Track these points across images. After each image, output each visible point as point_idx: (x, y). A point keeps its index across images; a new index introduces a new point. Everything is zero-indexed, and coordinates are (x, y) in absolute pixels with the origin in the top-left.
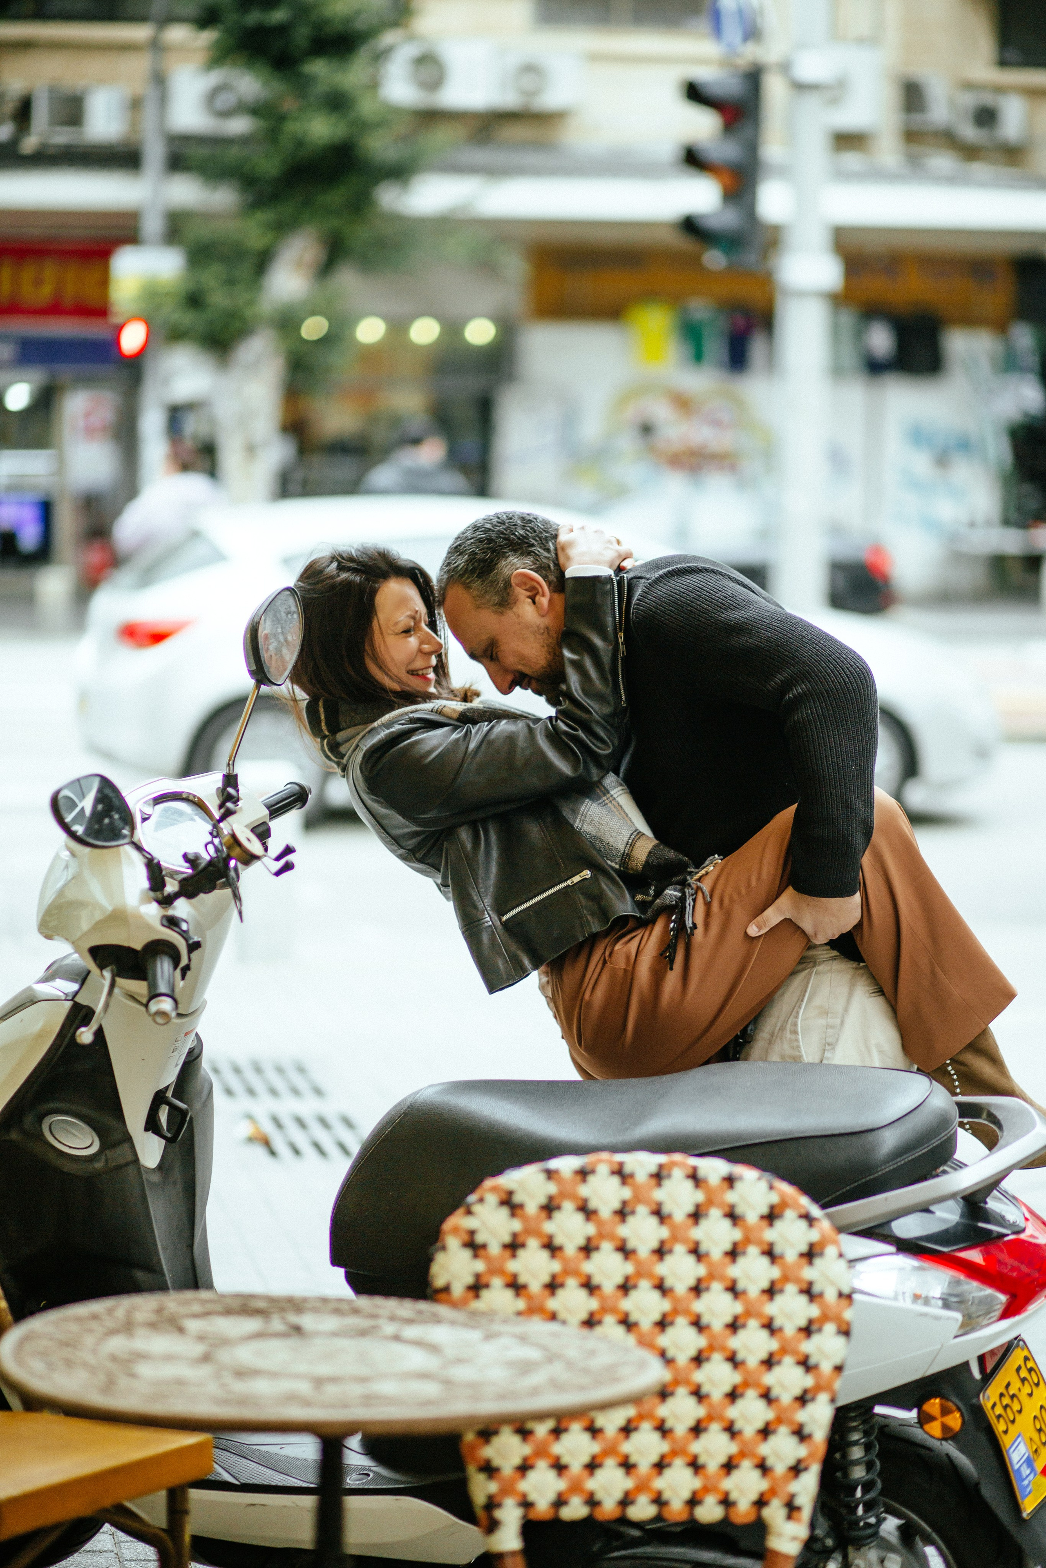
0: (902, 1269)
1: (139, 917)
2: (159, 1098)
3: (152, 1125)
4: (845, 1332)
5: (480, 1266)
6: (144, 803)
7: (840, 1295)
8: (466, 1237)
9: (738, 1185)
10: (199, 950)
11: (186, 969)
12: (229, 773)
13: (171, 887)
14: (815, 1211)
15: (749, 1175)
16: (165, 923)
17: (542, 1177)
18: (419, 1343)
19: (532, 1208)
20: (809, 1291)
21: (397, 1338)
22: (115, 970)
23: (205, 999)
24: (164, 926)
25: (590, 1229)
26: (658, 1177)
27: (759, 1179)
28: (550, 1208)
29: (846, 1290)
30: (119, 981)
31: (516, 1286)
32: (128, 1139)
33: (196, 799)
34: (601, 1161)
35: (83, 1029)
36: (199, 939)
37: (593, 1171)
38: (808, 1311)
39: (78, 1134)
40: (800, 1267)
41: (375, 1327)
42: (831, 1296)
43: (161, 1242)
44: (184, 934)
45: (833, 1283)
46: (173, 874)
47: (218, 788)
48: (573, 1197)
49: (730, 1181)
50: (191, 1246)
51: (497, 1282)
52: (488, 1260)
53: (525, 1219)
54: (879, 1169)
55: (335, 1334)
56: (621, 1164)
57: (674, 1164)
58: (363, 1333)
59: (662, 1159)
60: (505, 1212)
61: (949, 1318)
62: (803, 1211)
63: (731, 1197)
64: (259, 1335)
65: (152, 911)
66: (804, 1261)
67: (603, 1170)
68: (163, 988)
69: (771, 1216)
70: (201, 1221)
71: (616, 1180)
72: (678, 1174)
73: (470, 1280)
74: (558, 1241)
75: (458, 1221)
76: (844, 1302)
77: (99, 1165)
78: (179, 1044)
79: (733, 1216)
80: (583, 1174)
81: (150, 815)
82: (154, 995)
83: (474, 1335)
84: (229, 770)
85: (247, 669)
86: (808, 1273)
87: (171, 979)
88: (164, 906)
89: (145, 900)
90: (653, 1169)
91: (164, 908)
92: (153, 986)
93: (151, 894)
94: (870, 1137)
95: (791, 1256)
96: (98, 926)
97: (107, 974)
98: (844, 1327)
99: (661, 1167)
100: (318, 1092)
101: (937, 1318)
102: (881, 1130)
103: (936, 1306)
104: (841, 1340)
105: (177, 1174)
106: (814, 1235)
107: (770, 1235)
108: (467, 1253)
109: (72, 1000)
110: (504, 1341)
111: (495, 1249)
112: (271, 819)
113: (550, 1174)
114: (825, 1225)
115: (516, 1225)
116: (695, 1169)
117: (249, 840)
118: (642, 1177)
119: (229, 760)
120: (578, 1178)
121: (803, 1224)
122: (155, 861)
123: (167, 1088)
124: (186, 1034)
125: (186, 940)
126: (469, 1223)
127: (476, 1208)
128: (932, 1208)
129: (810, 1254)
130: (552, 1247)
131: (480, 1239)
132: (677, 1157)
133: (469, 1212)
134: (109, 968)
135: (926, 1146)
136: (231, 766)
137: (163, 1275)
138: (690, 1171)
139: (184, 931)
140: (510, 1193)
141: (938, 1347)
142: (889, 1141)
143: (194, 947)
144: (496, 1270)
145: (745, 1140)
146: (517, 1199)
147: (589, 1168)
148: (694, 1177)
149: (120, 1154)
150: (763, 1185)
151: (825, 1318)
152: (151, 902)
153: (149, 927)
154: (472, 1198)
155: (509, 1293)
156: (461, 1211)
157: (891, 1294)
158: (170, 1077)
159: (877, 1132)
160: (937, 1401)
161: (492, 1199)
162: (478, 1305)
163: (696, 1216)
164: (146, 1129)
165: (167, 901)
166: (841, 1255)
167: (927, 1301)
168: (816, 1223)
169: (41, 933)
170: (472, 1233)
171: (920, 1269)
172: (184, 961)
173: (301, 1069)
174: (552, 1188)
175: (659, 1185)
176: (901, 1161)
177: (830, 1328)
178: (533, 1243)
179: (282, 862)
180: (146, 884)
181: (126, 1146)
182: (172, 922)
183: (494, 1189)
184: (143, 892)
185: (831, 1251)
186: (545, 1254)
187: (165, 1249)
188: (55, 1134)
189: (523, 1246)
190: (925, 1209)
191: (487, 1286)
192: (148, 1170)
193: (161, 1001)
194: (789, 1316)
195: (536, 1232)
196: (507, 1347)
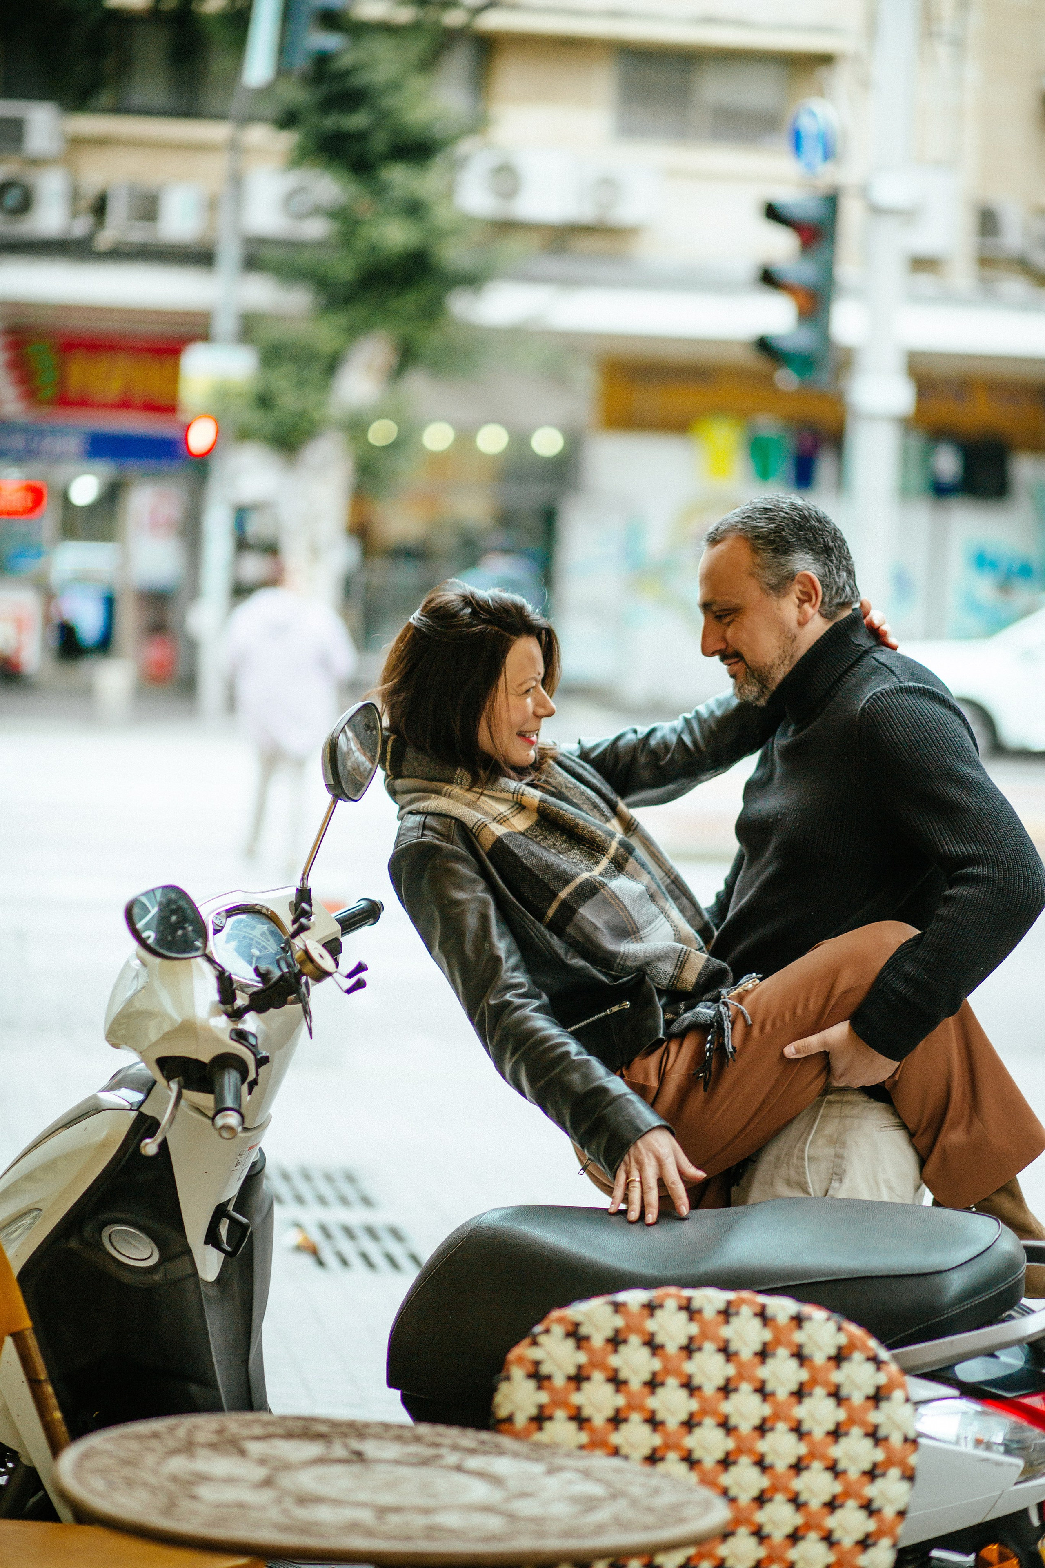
0: (964, 1413)
1: (208, 1030)
2: (220, 1212)
3: (212, 1238)
4: (909, 1477)
5: (543, 1397)
6: (217, 914)
7: (906, 1440)
8: (531, 1369)
9: (807, 1325)
10: (268, 1064)
11: (253, 1084)
12: (303, 887)
13: (241, 1000)
14: (884, 1354)
15: (818, 1314)
16: (234, 1037)
17: (609, 1309)
18: (480, 1474)
19: (598, 1341)
20: (874, 1435)
21: (459, 1468)
22: (182, 1082)
23: (270, 1114)
24: (232, 1039)
25: (656, 1364)
26: (727, 1313)
27: (828, 1319)
28: (616, 1341)
29: (911, 1435)
30: (186, 1092)
31: (579, 1419)
32: (188, 1252)
33: (270, 914)
34: (669, 1295)
35: (148, 1141)
36: (268, 1054)
37: (661, 1306)
38: (873, 1454)
39: (136, 1244)
40: (866, 1410)
41: (438, 1457)
42: (896, 1440)
43: (216, 1356)
44: (253, 1049)
45: (899, 1428)
46: (243, 987)
47: (291, 902)
48: (640, 1331)
49: (798, 1320)
50: (246, 1361)
51: (560, 1414)
52: (552, 1391)
53: (591, 1352)
54: (946, 1312)
55: (397, 1462)
56: (689, 1300)
57: (742, 1301)
58: (425, 1462)
59: (731, 1295)
60: (570, 1343)
61: (1010, 1465)
62: (871, 1354)
63: (799, 1337)
64: (320, 1461)
65: (221, 1024)
66: (870, 1404)
67: (671, 1304)
68: (229, 1102)
69: (839, 1358)
70: (257, 1337)
71: (683, 1316)
72: (746, 1311)
73: (533, 1411)
74: (623, 1375)
75: (523, 1351)
76: (909, 1447)
77: (157, 1277)
78: (242, 1158)
79: (800, 1356)
80: (651, 1308)
81: (223, 927)
82: (220, 1110)
83: (538, 1469)
84: (303, 884)
85: (324, 783)
86: (874, 1417)
87: (238, 1094)
88: (234, 1019)
89: (215, 1013)
90: (722, 1306)
91: (233, 1021)
92: (219, 1100)
93: (221, 1006)
94: (938, 1279)
95: (857, 1399)
96: (166, 1037)
97: (174, 1086)
98: (908, 1473)
99: (729, 1303)
100: (367, 1201)
101: (998, 1464)
102: (949, 1273)
103: (998, 1452)
104: (904, 1486)
105: (235, 1287)
106: (882, 1379)
107: (837, 1376)
108: (531, 1384)
109: (137, 1110)
110: (568, 1475)
111: (559, 1381)
112: (343, 935)
113: (618, 1307)
114: (893, 1368)
115: (582, 1358)
116: (763, 1307)
117: (321, 956)
118: (709, 1313)
119: (304, 875)
120: (646, 1312)
121: (870, 1367)
122: (227, 974)
123: (229, 1201)
124: (250, 1148)
125: (255, 1054)
126: (534, 1353)
127: (542, 1339)
128: (997, 1353)
129: (877, 1397)
130: (617, 1381)
131: (545, 1369)
132: (746, 1294)
133: (535, 1343)
134: (177, 1079)
135: (994, 1290)
136: (305, 881)
137: (217, 1389)
138: (758, 1309)
139: (253, 1046)
140: (577, 1325)
141: (999, 1493)
142: (956, 1283)
143: (262, 1061)
144: (559, 1402)
145: (811, 1277)
146: (584, 1331)
147: (656, 1303)
148: (762, 1315)
149: (178, 1268)
150: (831, 1326)
151: (889, 1462)
152: (220, 1015)
153: (218, 1040)
154: (538, 1329)
155: (572, 1426)
156: (527, 1341)
157: (953, 1438)
158: (232, 1191)
159: (944, 1274)
160: (995, 1547)
161: (558, 1330)
162: (541, 1437)
163: (763, 1354)
164: (206, 1242)
165: (236, 1015)
166: (907, 1400)
167: (989, 1446)
168: (884, 1367)
169: (108, 1041)
170: (537, 1364)
171: (982, 1414)
172: (252, 1076)
173: (350, 1178)
174: (619, 1322)
175: (727, 1322)
176: (968, 1305)
177: (894, 1473)
179: (354, 979)
180: (216, 997)
181: (186, 1259)
182: (241, 1036)
183: (560, 1320)
184: (212, 1003)
185: (898, 1395)
186: (609, 1388)
187: (220, 1363)
188: (114, 1244)
189: (588, 1378)
190: (990, 1353)
191: (550, 1418)
192: (207, 1283)
193: (227, 1115)
194: (853, 1459)
195: (601, 1365)
196: (571, 1482)
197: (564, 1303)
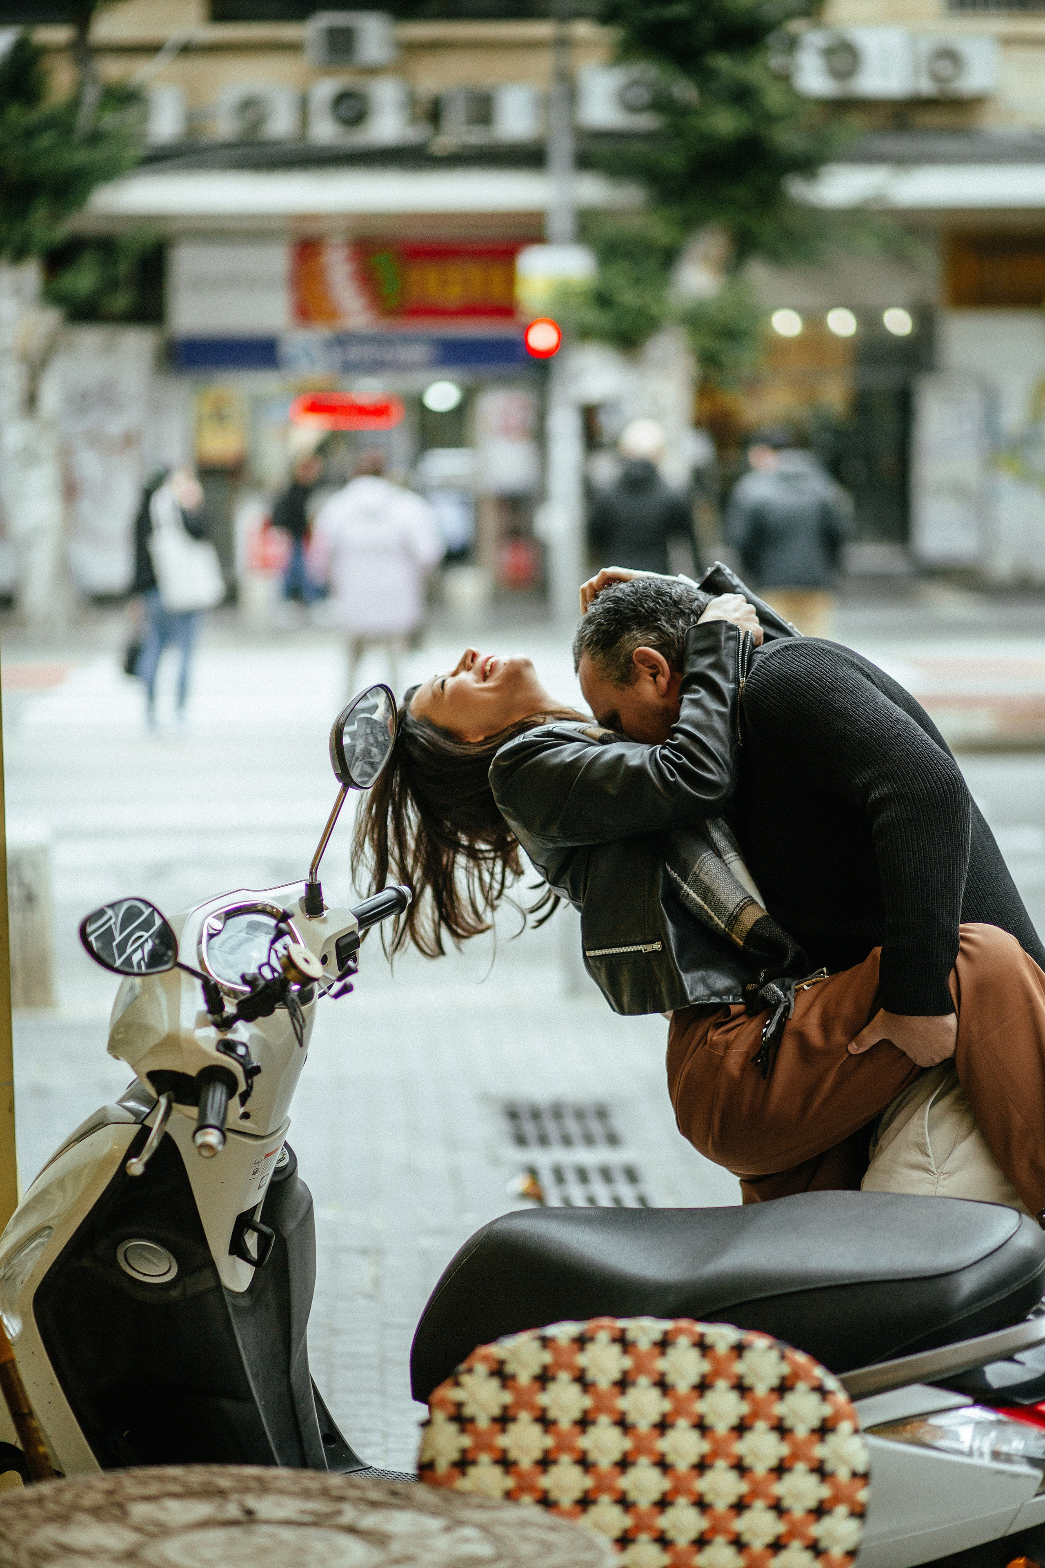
0: (979, 1424)
1: (192, 1042)
2: (244, 1222)
3: (237, 1248)
4: (859, 1513)
5: (466, 1441)
6: (214, 917)
7: (855, 1475)
8: (452, 1410)
9: (748, 1355)
10: (260, 1075)
11: (245, 1097)
12: (312, 882)
13: (230, 1009)
14: (831, 1383)
15: (760, 1342)
16: (222, 1049)
17: (536, 1345)
18: (370, 1535)
19: (524, 1378)
20: (820, 1471)
21: (351, 1530)
22: (173, 1097)
24: (218, 1050)
25: (587, 1402)
26: (664, 1344)
27: (770, 1348)
28: (544, 1378)
29: (861, 1468)
30: (174, 1106)
31: (505, 1462)
32: (211, 1264)
33: (275, 910)
34: (601, 1327)
35: (134, 1160)
36: (259, 1064)
37: (592, 1339)
38: (820, 1491)
39: (154, 1260)
40: (811, 1444)
41: (339, 1512)
42: (843, 1475)
43: (251, 1368)
44: (243, 1061)
45: (845, 1462)
46: (233, 993)
47: (302, 898)
48: (569, 1367)
49: (739, 1349)
50: (287, 1372)
51: (485, 1458)
52: (476, 1434)
53: (517, 1391)
54: (953, 1316)
55: (287, 1523)
56: (623, 1331)
57: (679, 1331)
58: (318, 1522)
59: (668, 1325)
60: (495, 1383)
61: (1028, 1476)
62: (816, 1383)
63: (739, 1367)
64: (207, 1523)
65: (211, 1033)
66: (815, 1437)
67: (603, 1337)
68: (211, 1120)
69: (783, 1388)
70: (300, 1342)
71: (616, 1349)
72: (683, 1342)
73: (455, 1456)
74: (552, 1414)
75: (445, 1392)
76: (859, 1482)
77: (174, 1293)
78: (256, 1167)
79: (742, 1388)
81: (220, 931)
82: (202, 1126)
84: (312, 880)
86: (820, 1451)
87: (222, 1109)
88: (223, 1029)
89: (201, 1023)
90: (657, 1336)
91: (221, 1031)
92: (203, 1115)
93: (210, 1017)
94: (943, 1282)
95: (801, 1432)
96: (155, 1050)
97: (163, 1101)
98: (858, 1510)
99: (666, 1333)
100: (612, 1139)
101: (1015, 1476)
102: (959, 1273)
103: (1021, 1463)
104: (854, 1524)
105: (270, 1297)
106: (827, 1410)
107: (779, 1409)
108: (453, 1428)
109: (141, 1123)
111: (483, 1423)
112: (360, 928)
113: (546, 1342)
114: (841, 1397)
115: (507, 1398)
116: (702, 1336)
117: (306, 961)
118: (644, 1344)
119: (312, 869)
120: (575, 1347)
121: (815, 1398)
122: (212, 983)
123: (253, 1210)
124: (267, 1156)
125: (244, 1065)
126: (455, 1394)
127: (466, 1379)
128: (1018, 1357)
129: (823, 1430)
130: (544, 1421)
131: (468, 1411)
132: (684, 1323)
133: (457, 1384)
134: (165, 1093)
136: (314, 875)
137: (253, 1401)
138: (696, 1338)
139: (242, 1056)
140: (502, 1363)
141: (1017, 1506)
142: (968, 1284)
143: (252, 1072)
144: (483, 1445)
146: (510, 1368)
147: (589, 1335)
148: (701, 1345)
149: (201, 1283)
150: (774, 1355)
151: (836, 1499)
152: (209, 1026)
153: (203, 1053)
154: (462, 1367)
155: (497, 1471)
156: (449, 1381)
158: (257, 1197)
159: (955, 1276)
160: (1022, 1561)
161: (481, 1369)
162: (463, 1484)
163: (702, 1387)
164: (231, 1252)
165: (224, 1024)
167: (1008, 1458)
168: (831, 1397)
169: (110, 1053)
170: (459, 1405)
171: (999, 1422)
172: (242, 1087)
174: (547, 1357)
175: (663, 1353)
176: (976, 1308)
177: (841, 1510)
178: (525, 1417)
179: (342, 984)
180: (204, 1007)
181: (208, 1272)
182: (228, 1047)
183: (486, 1359)
184: (200, 1014)
185: (845, 1427)
186: (537, 1429)
187: (255, 1376)
188: (130, 1262)
189: (514, 1419)
190: (1009, 1357)
191: (474, 1463)
192: (235, 1295)
193: (206, 1133)
194: (798, 1496)
195: (529, 1405)
196: (467, 1540)
197: (491, 1338)
